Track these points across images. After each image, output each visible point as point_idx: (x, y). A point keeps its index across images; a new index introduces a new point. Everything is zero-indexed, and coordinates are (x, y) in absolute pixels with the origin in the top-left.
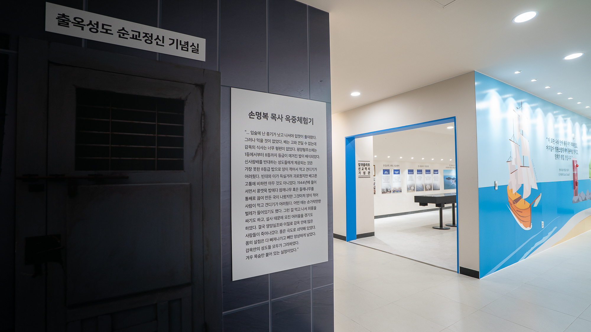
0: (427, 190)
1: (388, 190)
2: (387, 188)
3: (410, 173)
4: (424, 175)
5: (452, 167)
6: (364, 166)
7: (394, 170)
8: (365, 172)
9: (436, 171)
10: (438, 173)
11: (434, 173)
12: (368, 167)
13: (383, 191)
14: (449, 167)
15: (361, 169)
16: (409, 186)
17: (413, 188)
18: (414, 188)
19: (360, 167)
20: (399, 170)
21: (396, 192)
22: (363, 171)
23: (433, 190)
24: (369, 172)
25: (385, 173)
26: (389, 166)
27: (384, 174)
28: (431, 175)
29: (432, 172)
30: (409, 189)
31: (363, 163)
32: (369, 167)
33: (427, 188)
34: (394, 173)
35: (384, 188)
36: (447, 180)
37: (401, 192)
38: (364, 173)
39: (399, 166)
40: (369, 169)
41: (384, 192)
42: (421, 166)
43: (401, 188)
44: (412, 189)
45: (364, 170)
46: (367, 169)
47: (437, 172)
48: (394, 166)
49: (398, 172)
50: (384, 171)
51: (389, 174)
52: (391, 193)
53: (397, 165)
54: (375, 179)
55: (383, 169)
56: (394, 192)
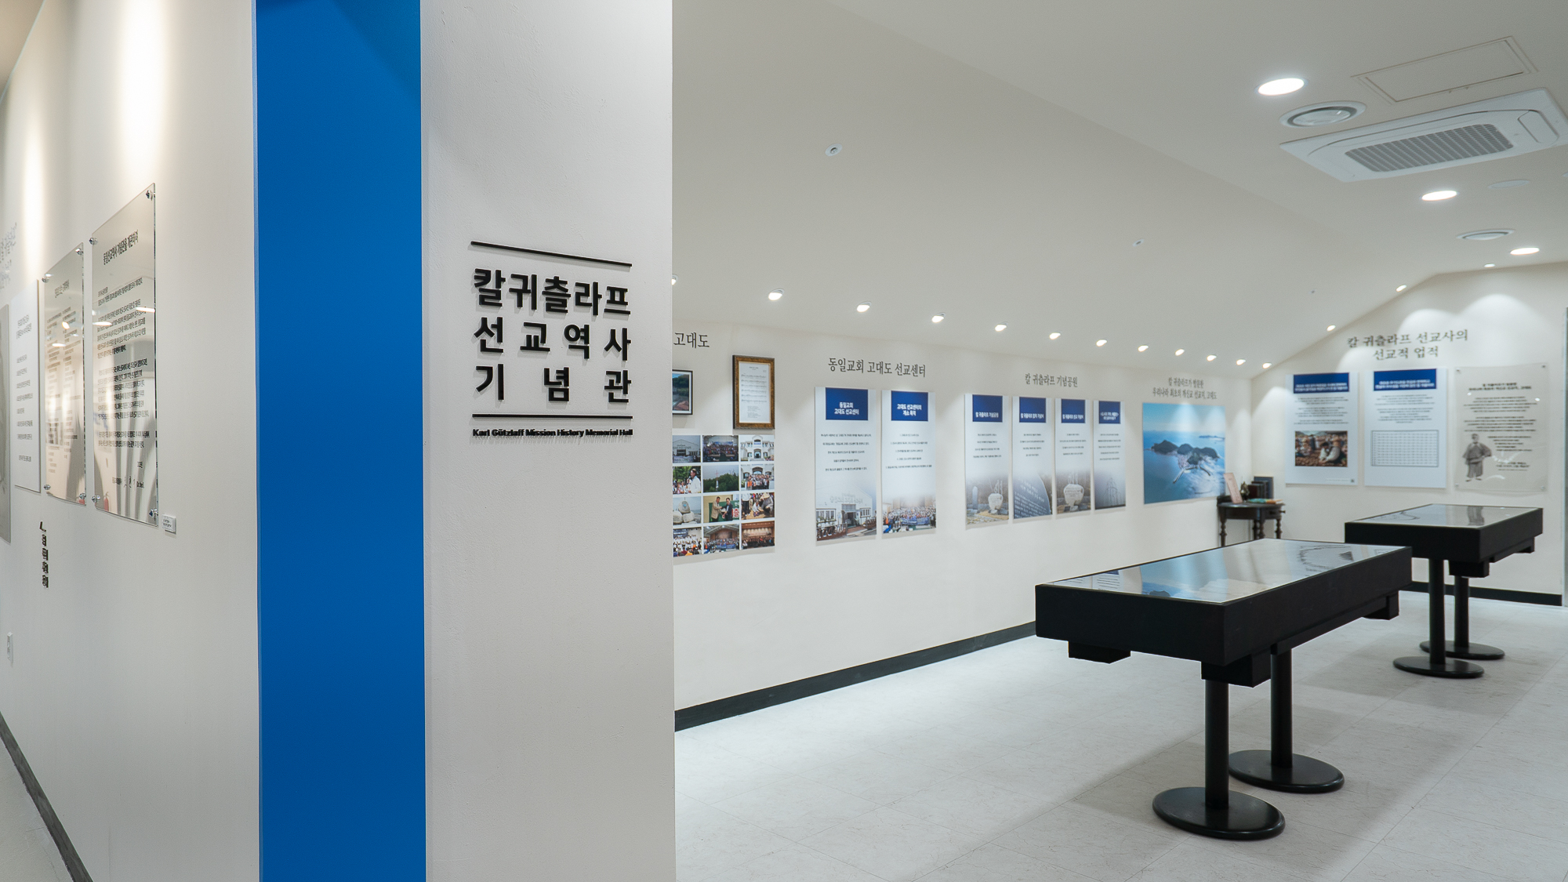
0: (1067, 510)
1: (858, 518)
2: (852, 506)
3: (982, 415)
4: (1056, 428)
5: (1177, 388)
6: (557, 304)
7: (898, 397)
8: (564, 374)
9: (1109, 410)
10: (1117, 421)
11: (1102, 421)
12: (601, 328)
13: (824, 526)
14: (1165, 392)
15: (515, 335)
16: (975, 490)
17: (999, 503)
18: (1006, 499)
19: (492, 315)
20: (921, 398)
21: (903, 529)
22: (536, 362)
23: (1097, 508)
24: (619, 383)
25: (838, 411)
26: (867, 367)
27: (831, 415)
28: (1088, 430)
29: (1092, 410)
30: (977, 506)
31: (544, 271)
32: (617, 323)
33: (1069, 500)
34: (897, 415)
35: (831, 506)
36: (1157, 457)
37: (933, 523)
38: (558, 385)
39: (922, 370)
40: (620, 344)
41: (831, 530)
42: (1041, 380)
43: (932, 501)
44: (992, 505)
45: (559, 354)
46: (598, 339)
47: (1115, 414)
48: (893, 367)
49: (919, 407)
50: (835, 397)
51: (866, 418)
52: (875, 533)
53: (911, 368)
54: (772, 445)
55: (827, 389)
56: (894, 528)
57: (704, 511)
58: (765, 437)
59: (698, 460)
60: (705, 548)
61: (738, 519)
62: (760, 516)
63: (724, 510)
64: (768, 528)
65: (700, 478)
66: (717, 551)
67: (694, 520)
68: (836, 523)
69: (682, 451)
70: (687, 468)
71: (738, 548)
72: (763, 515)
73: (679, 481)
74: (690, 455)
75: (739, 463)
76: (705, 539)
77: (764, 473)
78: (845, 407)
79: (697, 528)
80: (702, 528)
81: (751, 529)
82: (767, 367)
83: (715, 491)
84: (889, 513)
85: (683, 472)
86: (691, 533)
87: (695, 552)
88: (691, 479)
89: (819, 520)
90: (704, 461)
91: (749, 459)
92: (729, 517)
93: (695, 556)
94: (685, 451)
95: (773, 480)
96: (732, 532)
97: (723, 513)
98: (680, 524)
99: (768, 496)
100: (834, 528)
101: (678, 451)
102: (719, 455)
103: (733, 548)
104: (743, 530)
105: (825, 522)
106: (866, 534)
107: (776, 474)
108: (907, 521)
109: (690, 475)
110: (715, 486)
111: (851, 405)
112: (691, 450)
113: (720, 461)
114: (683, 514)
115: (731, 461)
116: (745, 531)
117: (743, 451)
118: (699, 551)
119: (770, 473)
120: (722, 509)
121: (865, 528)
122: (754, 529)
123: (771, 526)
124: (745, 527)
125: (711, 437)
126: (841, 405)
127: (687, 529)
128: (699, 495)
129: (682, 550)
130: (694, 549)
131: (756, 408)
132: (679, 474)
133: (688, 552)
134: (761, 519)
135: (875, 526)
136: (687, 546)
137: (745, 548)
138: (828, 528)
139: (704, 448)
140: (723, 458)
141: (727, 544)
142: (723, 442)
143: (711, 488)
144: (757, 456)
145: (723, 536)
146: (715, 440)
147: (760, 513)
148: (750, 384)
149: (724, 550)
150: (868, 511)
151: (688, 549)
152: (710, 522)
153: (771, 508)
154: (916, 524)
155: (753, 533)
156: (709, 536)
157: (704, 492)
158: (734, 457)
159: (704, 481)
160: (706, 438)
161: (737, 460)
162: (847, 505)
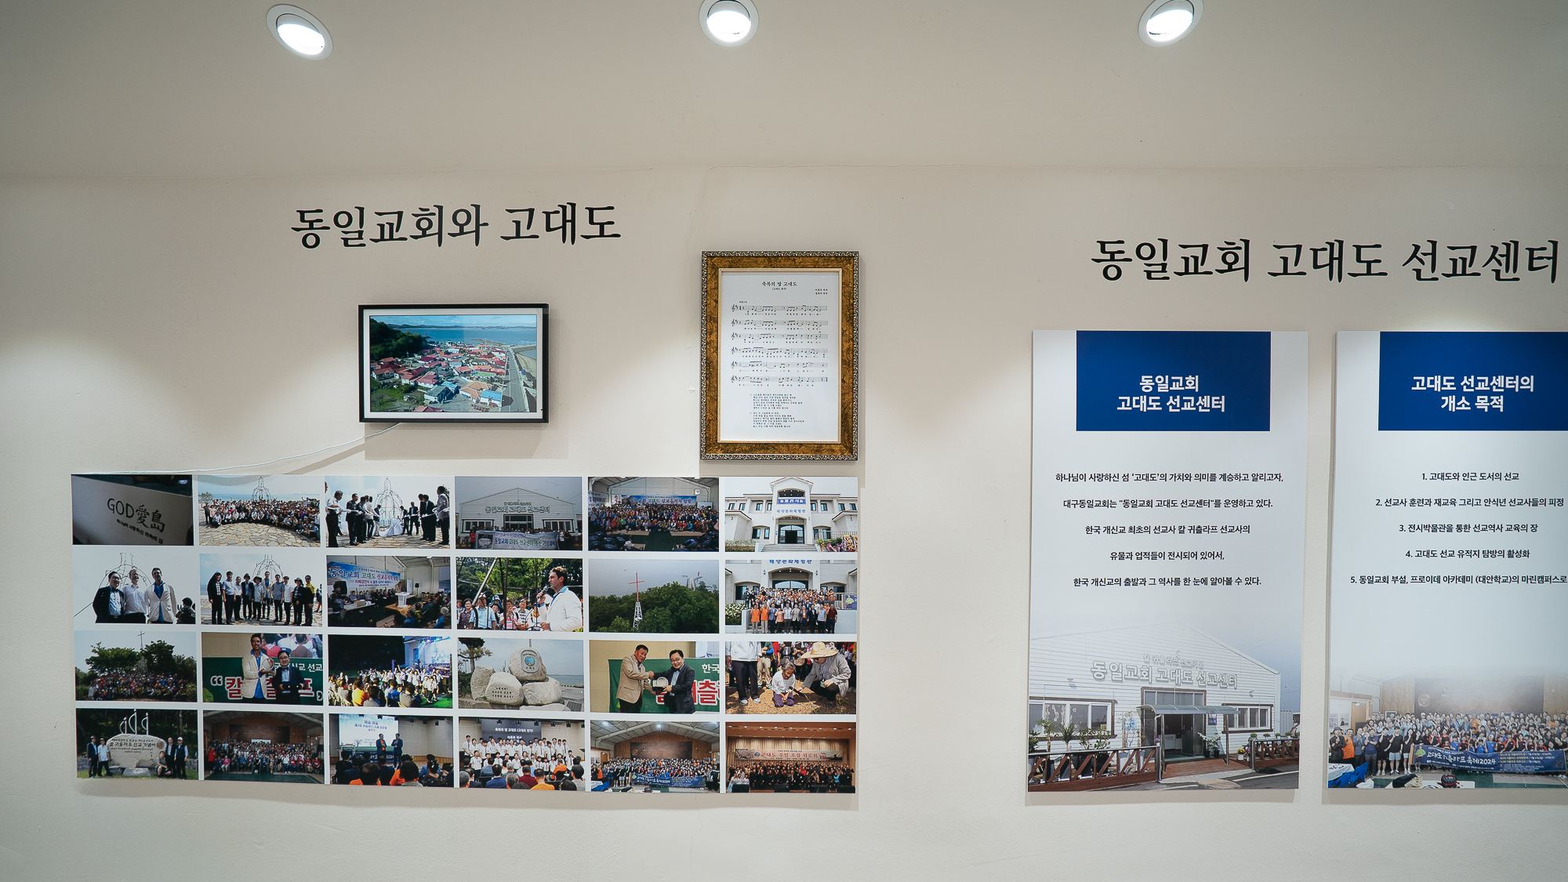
2: (1189, 695)
39: (1545, 259)
41: (1092, 762)
48: (1392, 258)
49: (1521, 383)
52: (1293, 782)
53: (1484, 254)
54: (850, 508)
55: (1081, 335)
56: (1381, 774)
57: (592, 682)
58: (821, 482)
59: (573, 543)
60: (595, 777)
61: (716, 709)
62: (800, 706)
63: (662, 683)
64: (830, 741)
65: (579, 592)
66: (638, 790)
67: (560, 701)
68: (1115, 744)
69: (522, 518)
70: (537, 563)
71: (714, 786)
72: (812, 705)
73: (510, 595)
74: (546, 529)
75: (720, 556)
76: (597, 755)
77: (815, 584)
78: (1163, 388)
79: (569, 723)
80: (588, 725)
81: (762, 739)
82: (831, 280)
83: (629, 630)
84: (1360, 725)
85: (523, 573)
86: (548, 733)
87: (564, 781)
88: (551, 593)
89: (1041, 732)
90: (591, 548)
91: (759, 544)
92: (680, 701)
93: (561, 792)
94: (530, 518)
95: (853, 607)
96: (695, 745)
97: (659, 690)
98: (516, 706)
99: (831, 651)
100: (1103, 757)
101: (506, 518)
102: (646, 532)
103: (695, 786)
104: (731, 740)
105: (1068, 737)
106: (1245, 784)
107: (866, 591)
108: (1450, 754)
109: (545, 581)
110: (629, 614)
111: (1193, 383)
112: (551, 516)
113: (647, 549)
114: (523, 681)
115: (690, 548)
116: (741, 745)
117: (734, 523)
118: (575, 781)
119: (841, 588)
120: (656, 677)
121: (1248, 765)
122: (777, 740)
123: (846, 738)
124: (735, 733)
125: (617, 480)
126: (1146, 383)
127: (537, 721)
128: (577, 636)
129: (521, 773)
130: (560, 774)
131: (784, 399)
132: (510, 578)
133: (541, 782)
134: (804, 715)
135: (1296, 761)
136: (535, 765)
137: (738, 789)
138: (1079, 756)
139: (593, 512)
140: (659, 540)
141: (671, 775)
142: (661, 495)
143: (618, 620)
144: (791, 538)
145: (660, 753)
146: (630, 491)
147: (800, 698)
148: (763, 330)
149: (664, 788)
150: (1260, 714)
151: (540, 773)
152: (613, 710)
153: (844, 687)
154: (1497, 768)
155: (769, 751)
156: (611, 747)
157: (592, 629)
158: (699, 540)
159: (592, 600)
160: (600, 486)
161: (713, 546)
162: (1163, 692)
